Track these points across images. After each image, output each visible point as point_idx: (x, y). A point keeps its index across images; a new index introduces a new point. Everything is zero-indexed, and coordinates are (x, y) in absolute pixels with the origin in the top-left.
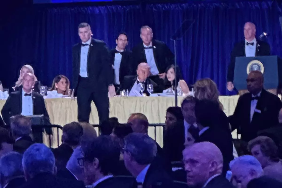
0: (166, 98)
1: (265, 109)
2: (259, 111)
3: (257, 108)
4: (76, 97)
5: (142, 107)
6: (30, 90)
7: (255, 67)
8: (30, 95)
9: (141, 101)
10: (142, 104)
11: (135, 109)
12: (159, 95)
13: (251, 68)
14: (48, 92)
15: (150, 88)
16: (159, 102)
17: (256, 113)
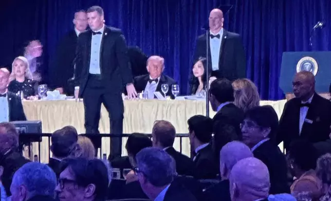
0: (194, 101)
1: (318, 119)
2: (310, 122)
3: (308, 117)
4: (82, 99)
5: (165, 113)
6: (4, 90)
7: (307, 65)
8: (5, 96)
9: (164, 105)
10: (165, 109)
11: (157, 115)
12: (186, 98)
13: (302, 66)
14: (49, 92)
15: (175, 89)
16: (186, 107)
17: (305, 124)
